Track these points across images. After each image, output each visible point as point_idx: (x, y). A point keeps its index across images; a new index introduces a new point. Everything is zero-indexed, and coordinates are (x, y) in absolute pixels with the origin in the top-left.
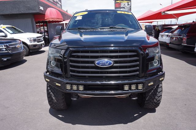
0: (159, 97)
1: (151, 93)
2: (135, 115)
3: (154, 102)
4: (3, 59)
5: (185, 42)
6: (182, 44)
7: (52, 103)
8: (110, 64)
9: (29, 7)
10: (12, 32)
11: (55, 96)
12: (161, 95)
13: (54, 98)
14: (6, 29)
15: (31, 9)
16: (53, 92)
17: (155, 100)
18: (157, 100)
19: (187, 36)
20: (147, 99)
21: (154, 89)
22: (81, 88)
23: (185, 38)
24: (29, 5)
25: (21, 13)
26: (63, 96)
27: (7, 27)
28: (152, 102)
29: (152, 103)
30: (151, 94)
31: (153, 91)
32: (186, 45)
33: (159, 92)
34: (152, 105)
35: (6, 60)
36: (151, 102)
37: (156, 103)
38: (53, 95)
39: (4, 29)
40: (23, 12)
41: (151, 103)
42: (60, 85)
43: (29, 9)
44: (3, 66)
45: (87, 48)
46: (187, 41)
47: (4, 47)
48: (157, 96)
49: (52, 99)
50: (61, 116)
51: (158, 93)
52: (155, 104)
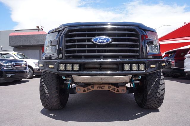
0: (162, 90)
1: (153, 85)
2: (137, 114)
3: (157, 97)
4: (7, 75)
5: (174, 65)
6: (172, 67)
7: (44, 97)
8: (108, 40)
9: (39, 40)
10: (21, 58)
11: (48, 89)
12: (164, 89)
13: (46, 91)
14: (17, 55)
15: (40, 42)
16: (46, 85)
17: (158, 94)
18: (160, 94)
19: (175, 60)
20: (149, 93)
21: (156, 81)
22: (76, 68)
23: (173, 61)
24: (39, 39)
25: (31, 44)
26: (57, 90)
27: (17, 54)
28: (155, 96)
29: (155, 98)
30: (153, 87)
31: (155, 83)
32: (175, 67)
33: (162, 85)
34: (155, 101)
35: (10, 76)
36: (153, 96)
37: (159, 98)
38: (46, 88)
39: (14, 54)
40: (33, 44)
41: (153, 98)
42: (52, 66)
43: (38, 42)
44: (6, 82)
45: (84, 26)
46: (175, 64)
47: (10, 65)
48: (160, 90)
49: (45, 92)
50: (53, 115)
51: (160, 85)
52: (158, 100)
